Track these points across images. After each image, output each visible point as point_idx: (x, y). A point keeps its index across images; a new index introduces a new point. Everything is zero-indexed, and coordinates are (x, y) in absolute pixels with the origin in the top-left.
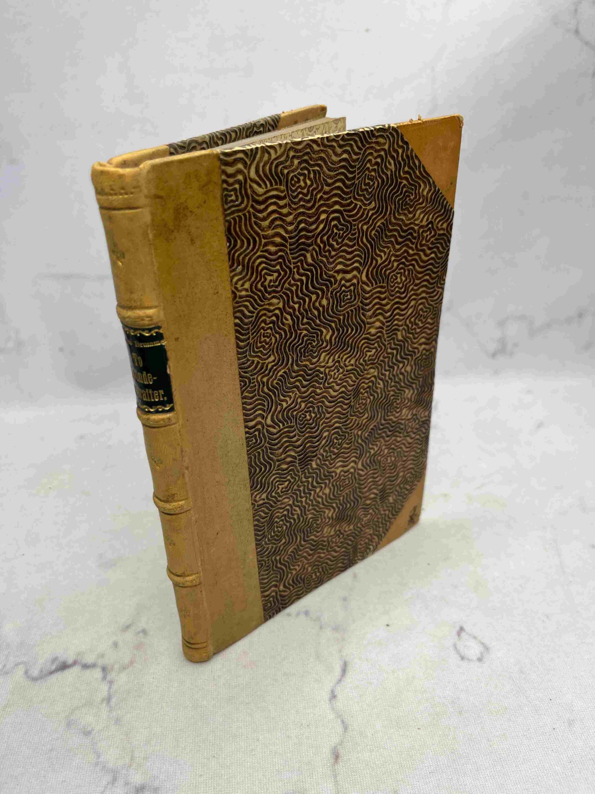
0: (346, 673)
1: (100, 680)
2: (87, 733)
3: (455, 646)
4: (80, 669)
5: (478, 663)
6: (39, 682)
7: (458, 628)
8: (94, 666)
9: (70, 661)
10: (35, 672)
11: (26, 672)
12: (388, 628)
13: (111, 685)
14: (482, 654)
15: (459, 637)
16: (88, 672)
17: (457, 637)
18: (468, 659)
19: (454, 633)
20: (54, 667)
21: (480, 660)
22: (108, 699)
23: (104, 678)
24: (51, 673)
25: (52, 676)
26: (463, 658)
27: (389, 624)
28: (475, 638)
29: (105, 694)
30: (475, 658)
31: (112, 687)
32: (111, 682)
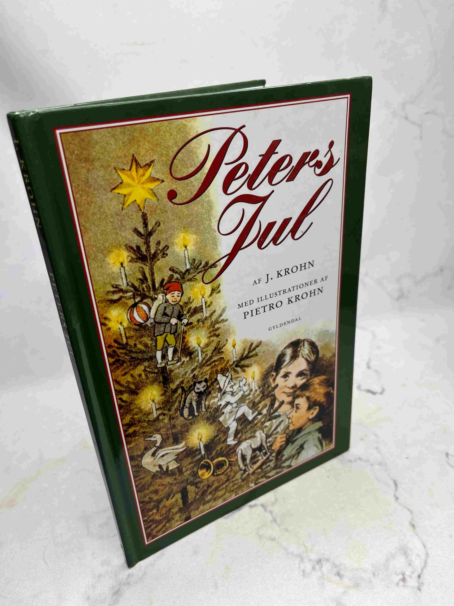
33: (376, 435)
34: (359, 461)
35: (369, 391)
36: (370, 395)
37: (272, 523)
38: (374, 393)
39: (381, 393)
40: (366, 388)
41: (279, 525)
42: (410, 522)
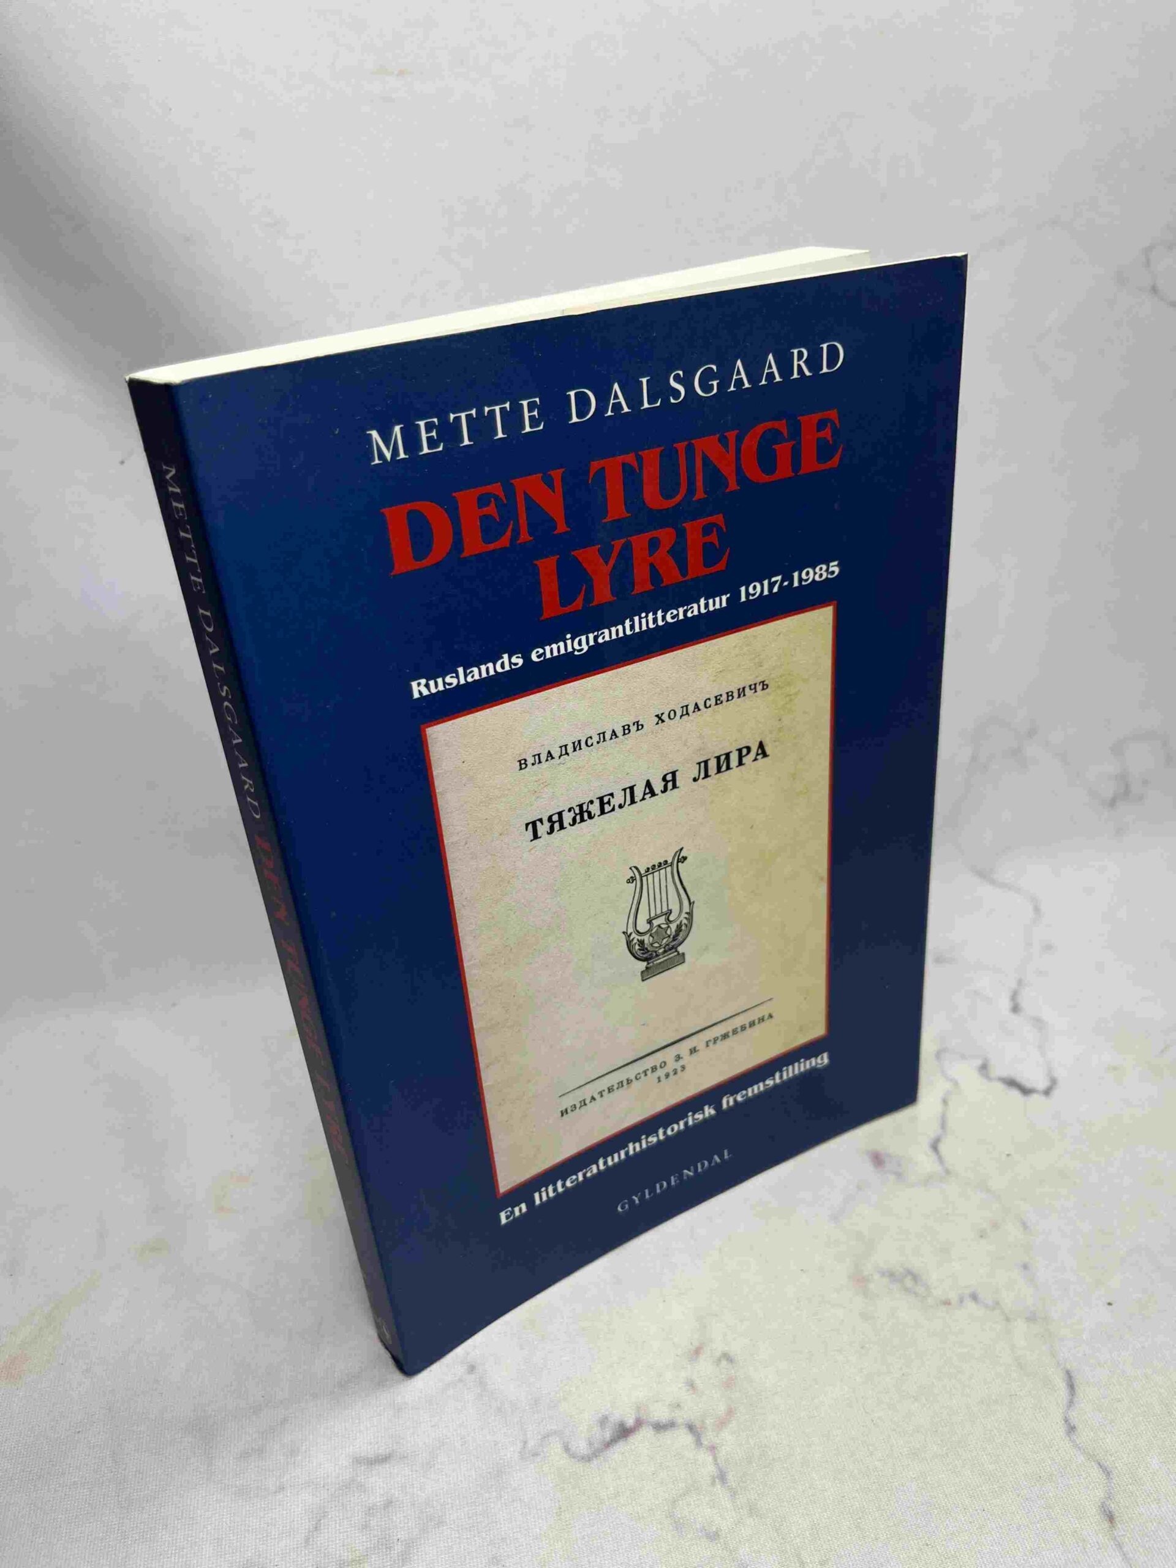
1: (693, 1446)
2: (713, 1536)
4: (653, 1433)
6: (595, 1462)
8: (671, 1425)
9: (630, 1422)
10: (581, 1446)
11: (567, 1449)
13: (715, 1454)
16: (668, 1436)
20: (608, 1435)
22: (722, 1477)
23: (698, 1443)
24: (608, 1445)
25: (611, 1449)
29: (711, 1469)
31: (717, 1455)
32: (713, 1449)
33: (1025, 1225)
34: (970, 1305)
35: (1012, 1083)
36: (1015, 1093)
37: (713, 1484)
38: (1026, 1091)
39: (1047, 1092)
40: (1005, 1073)
41: (734, 1494)
42: (1103, 1505)
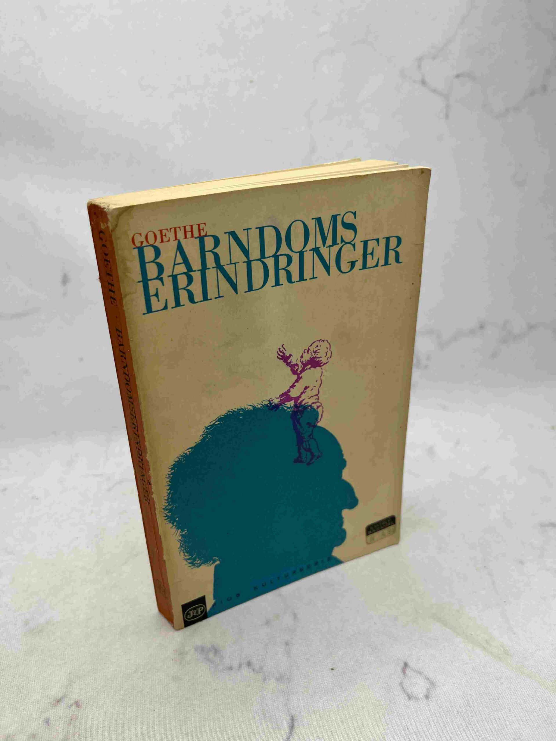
0: (295, 729)
3: (401, 684)
5: (425, 701)
7: (402, 665)
12: (334, 672)
14: (428, 690)
15: (404, 675)
17: (401, 675)
18: (417, 699)
19: (399, 669)
21: (427, 697)
26: (410, 697)
27: (334, 668)
28: (420, 673)
30: (421, 696)
